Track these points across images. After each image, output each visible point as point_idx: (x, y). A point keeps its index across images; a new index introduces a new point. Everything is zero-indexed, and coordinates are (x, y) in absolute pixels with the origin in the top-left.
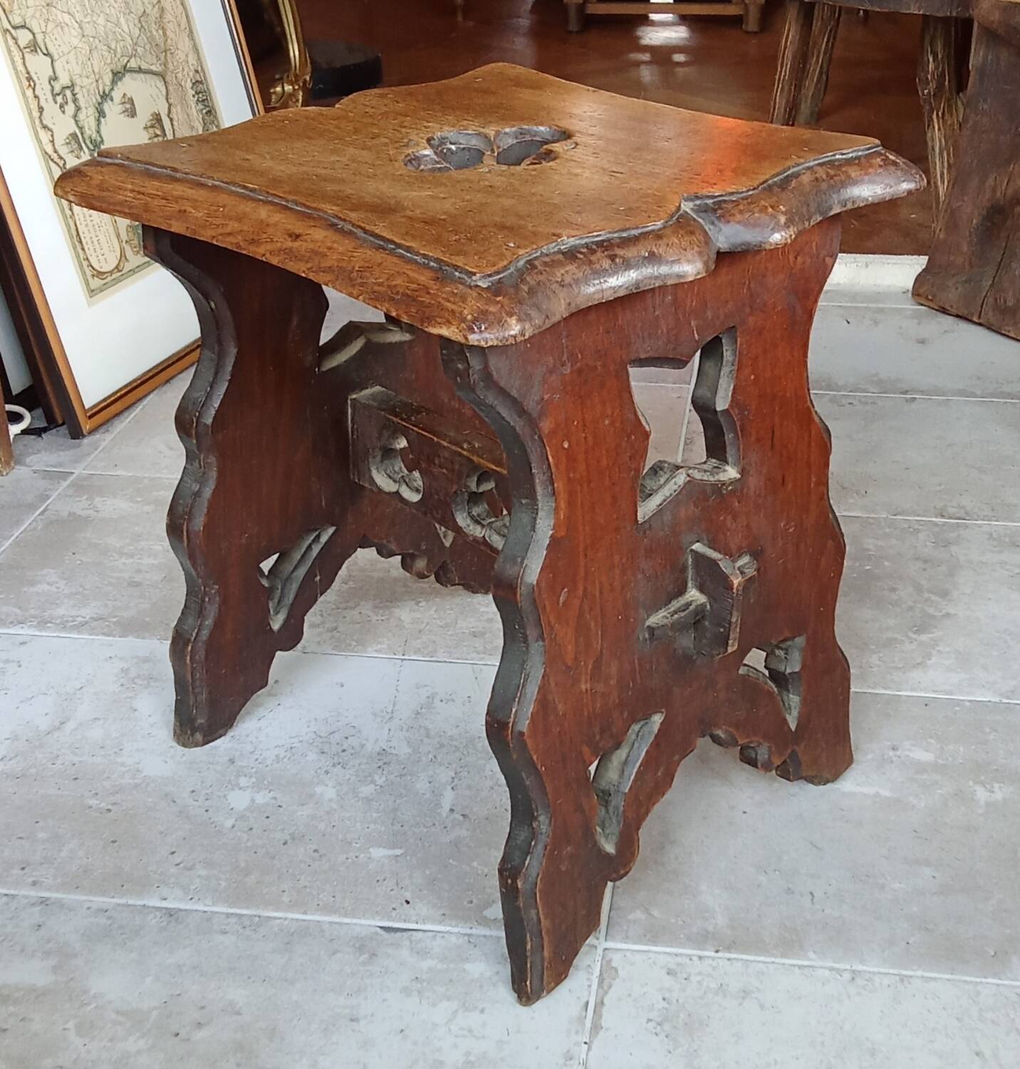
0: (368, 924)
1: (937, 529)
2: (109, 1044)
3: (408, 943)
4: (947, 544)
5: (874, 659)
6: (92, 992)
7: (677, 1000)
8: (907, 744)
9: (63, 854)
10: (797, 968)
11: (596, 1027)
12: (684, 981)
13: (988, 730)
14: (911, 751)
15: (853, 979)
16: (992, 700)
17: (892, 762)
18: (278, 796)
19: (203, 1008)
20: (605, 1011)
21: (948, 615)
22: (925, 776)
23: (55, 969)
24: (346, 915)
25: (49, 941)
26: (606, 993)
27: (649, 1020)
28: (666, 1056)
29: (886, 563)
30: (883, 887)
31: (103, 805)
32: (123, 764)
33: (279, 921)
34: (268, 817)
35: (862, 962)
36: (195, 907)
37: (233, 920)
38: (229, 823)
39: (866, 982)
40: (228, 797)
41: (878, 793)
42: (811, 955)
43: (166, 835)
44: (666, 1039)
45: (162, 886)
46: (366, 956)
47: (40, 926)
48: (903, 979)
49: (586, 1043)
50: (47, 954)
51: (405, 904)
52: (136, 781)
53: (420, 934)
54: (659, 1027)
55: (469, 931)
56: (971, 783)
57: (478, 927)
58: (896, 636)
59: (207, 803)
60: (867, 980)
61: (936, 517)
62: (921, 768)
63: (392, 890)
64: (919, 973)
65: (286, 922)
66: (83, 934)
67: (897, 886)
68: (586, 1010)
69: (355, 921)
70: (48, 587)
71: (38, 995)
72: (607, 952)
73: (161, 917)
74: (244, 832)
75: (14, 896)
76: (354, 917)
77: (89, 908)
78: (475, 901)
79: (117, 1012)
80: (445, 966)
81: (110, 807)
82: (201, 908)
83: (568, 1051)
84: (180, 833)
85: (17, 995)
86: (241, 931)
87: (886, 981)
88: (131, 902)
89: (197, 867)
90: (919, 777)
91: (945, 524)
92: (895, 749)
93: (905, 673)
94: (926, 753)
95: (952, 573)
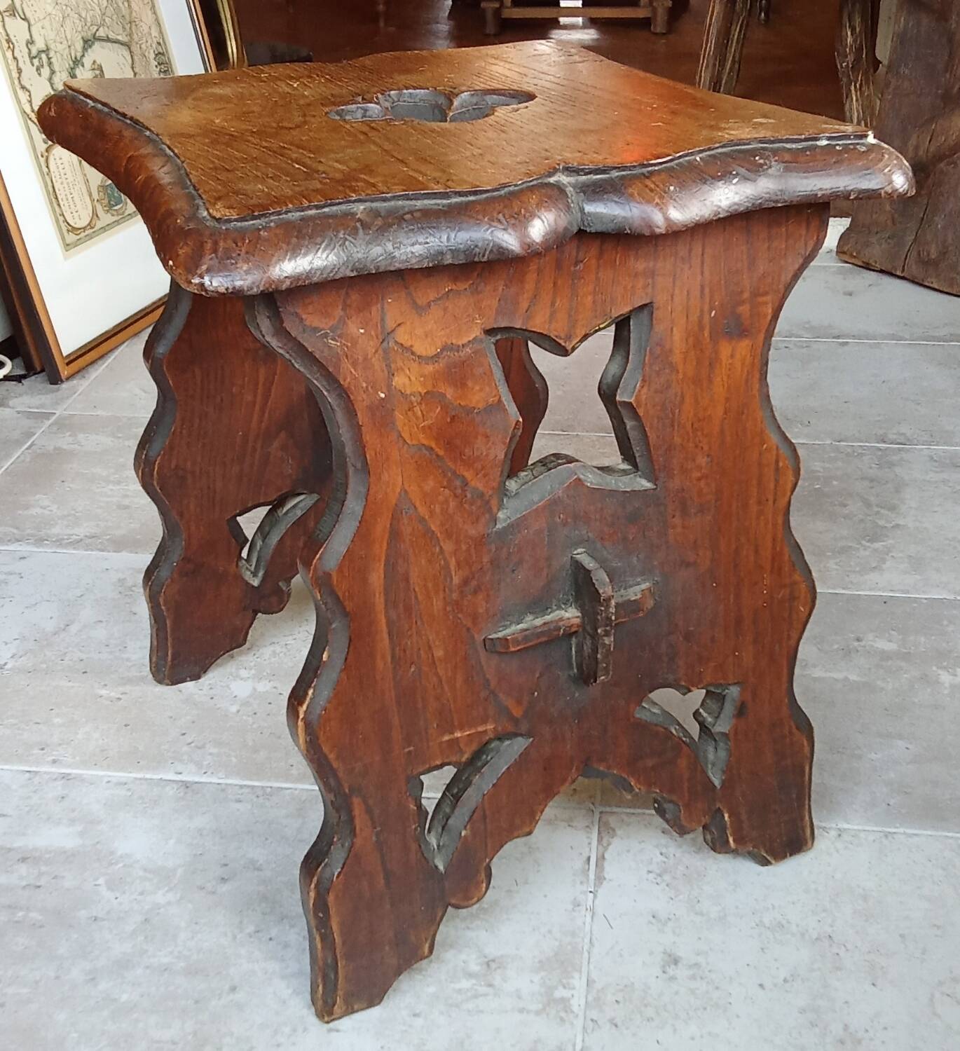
1: (880, 453)
2: (139, 898)
4: (892, 465)
5: (831, 564)
6: (119, 853)
7: (675, 855)
8: (870, 636)
9: (80, 736)
11: (600, 879)
12: (679, 838)
13: (945, 623)
14: (875, 641)
16: (947, 597)
17: (857, 651)
18: (278, 685)
19: (226, 865)
20: (606, 864)
21: (897, 526)
22: (890, 663)
23: (82, 834)
25: (73, 811)
26: (606, 848)
27: (649, 872)
28: (668, 902)
29: (835, 483)
30: (860, 757)
31: (113, 694)
32: (128, 660)
33: (290, 791)
34: (270, 703)
35: (846, 821)
36: (210, 780)
37: (246, 790)
38: (234, 709)
39: (851, 838)
40: (231, 686)
41: (845, 677)
43: (175, 719)
44: (667, 888)
45: (176, 762)
47: (63, 798)
48: (887, 835)
49: (591, 892)
50: (72, 822)
54: (659, 878)
56: (934, 668)
58: (850, 544)
59: (212, 692)
60: (852, 836)
61: (878, 443)
62: (885, 656)
64: (901, 830)
65: (297, 792)
66: (105, 804)
67: (873, 756)
68: (589, 864)
70: (42, 510)
71: (69, 857)
72: (603, 815)
73: (178, 789)
74: (249, 716)
75: (36, 773)
77: (109, 782)
79: (145, 870)
81: (121, 696)
82: (215, 780)
83: (575, 899)
84: (188, 718)
85: (47, 856)
86: (255, 800)
87: (871, 838)
88: (148, 776)
89: (208, 746)
90: (884, 663)
91: (887, 449)
92: (858, 640)
93: (862, 575)
94: (888, 643)
95: (897, 491)
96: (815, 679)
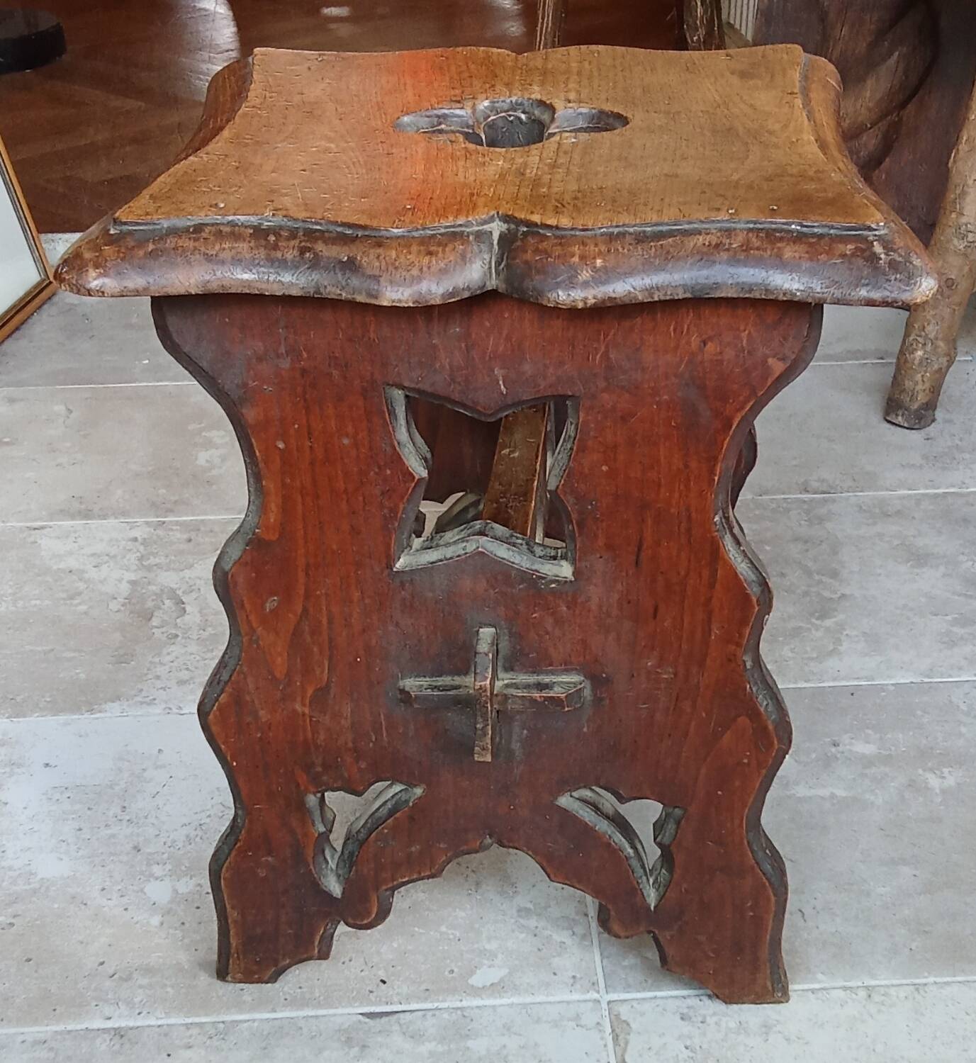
0: (346, 1013)
1: (806, 507)
3: (396, 1027)
4: (821, 520)
5: (786, 652)
7: (700, 1047)
8: (846, 738)
10: (810, 992)
12: (701, 1025)
13: (919, 713)
14: (851, 744)
15: (870, 996)
16: (914, 681)
17: (837, 759)
21: (843, 596)
22: (874, 770)
24: (319, 1005)
26: (625, 1050)
29: (768, 548)
32: (10, 868)
33: (246, 1024)
34: (197, 908)
35: (873, 977)
36: (147, 1023)
37: (195, 1031)
38: (156, 921)
39: (883, 998)
40: (145, 890)
41: (832, 793)
42: (820, 976)
43: (87, 944)
45: (101, 1004)
46: (356, 1049)
48: (917, 988)
51: (381, 984)
52: (32, 886)
53: (408, 1016)
55: (459, 1004)
56: (920, 771)
57: (468, 998)
58: (801, 624)
59: (125, 900)
60: (883, 995)
61: (801, 493)
62: (868, 762)
63: (362, 971)
64: (931, 979)
65: (256, 1024)
67: (881, 890)
69: (331, 1011)
72: (611, 1005)
73: (111, 1040)
74: (176, 929)
76: (331, 1007)
77: (23, 1042)
78: (456, 970)
80: (446, 1048)
81: (11, 921)
82: (153, 1022)
84: (103, 939)
86: (208, 1042)
87: (902, 994)
88: (70, 1027)
89: (135, 975)
90: (867, 771)
91: (812, 500)
92: (835, 745)
93: (821, 663)
94: (867, 745)
95: (835, 551)
96: (801, 800)
